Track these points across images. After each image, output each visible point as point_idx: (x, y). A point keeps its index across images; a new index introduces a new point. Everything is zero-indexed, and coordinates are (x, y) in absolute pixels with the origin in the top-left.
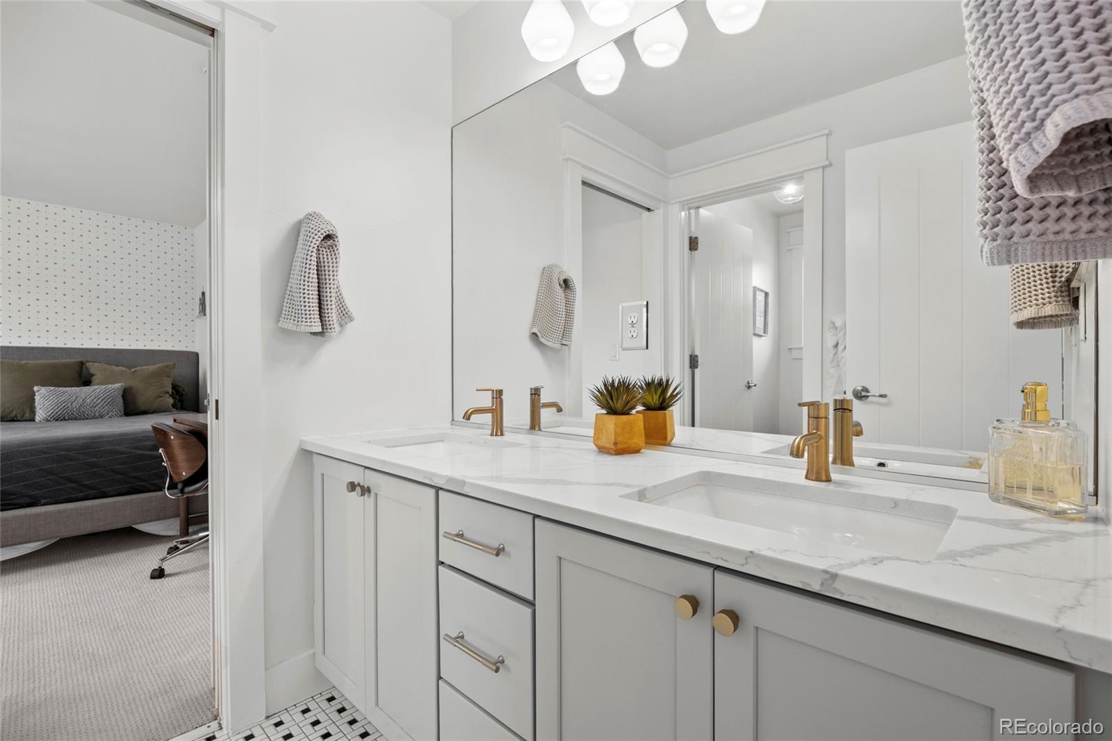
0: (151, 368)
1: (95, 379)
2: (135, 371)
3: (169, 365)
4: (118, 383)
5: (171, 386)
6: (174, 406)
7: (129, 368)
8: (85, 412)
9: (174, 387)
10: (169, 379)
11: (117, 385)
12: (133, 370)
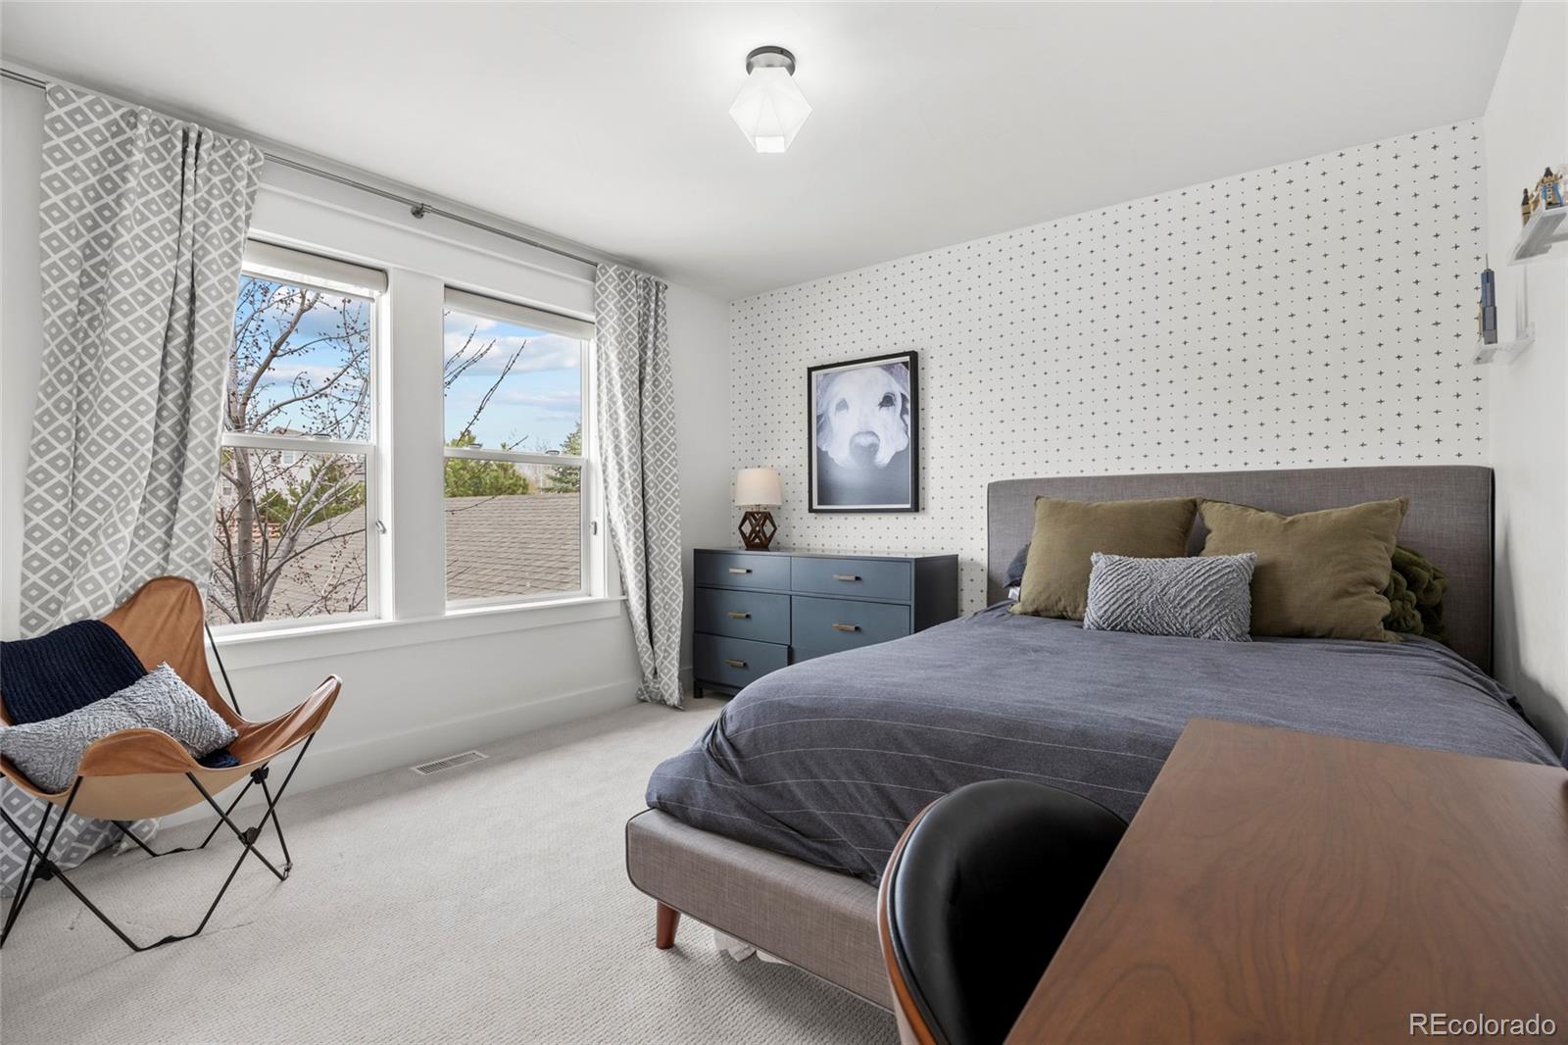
0: (1336, 513)
1: (1211, 542)
2: (1292, 523)
3: (1387, 506)
4: (1244, 551)
5: (1389, 563)
6: (1391, 623)
7: (1284, 513)
8: (1162, 618)
9: (1399, 565)
10: (1382, 545)
11: (1242, 557)
12: (1289, 519)
